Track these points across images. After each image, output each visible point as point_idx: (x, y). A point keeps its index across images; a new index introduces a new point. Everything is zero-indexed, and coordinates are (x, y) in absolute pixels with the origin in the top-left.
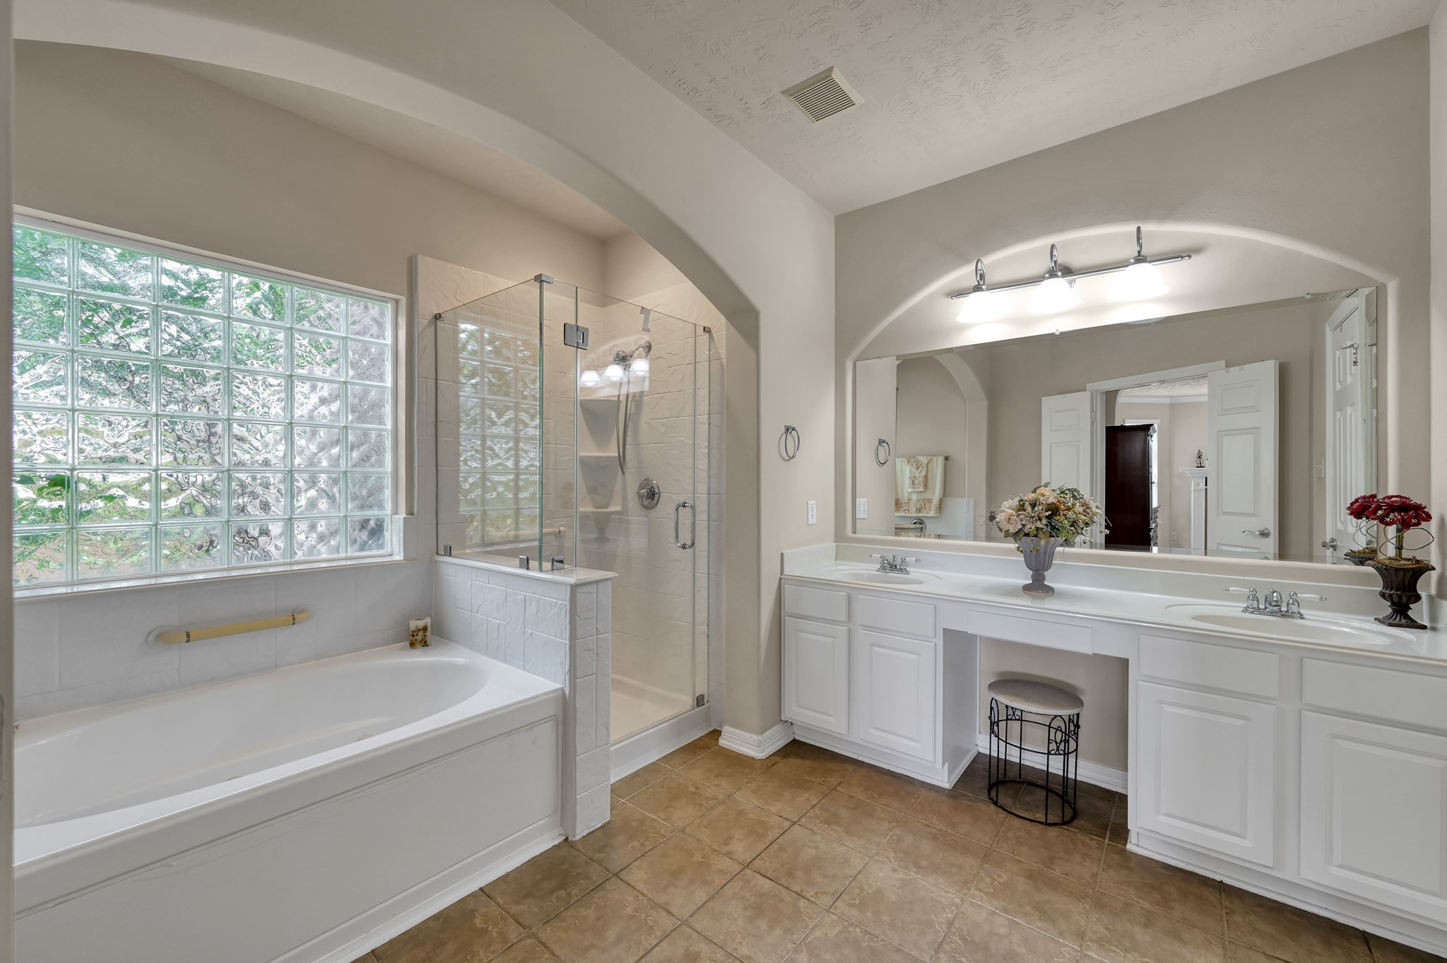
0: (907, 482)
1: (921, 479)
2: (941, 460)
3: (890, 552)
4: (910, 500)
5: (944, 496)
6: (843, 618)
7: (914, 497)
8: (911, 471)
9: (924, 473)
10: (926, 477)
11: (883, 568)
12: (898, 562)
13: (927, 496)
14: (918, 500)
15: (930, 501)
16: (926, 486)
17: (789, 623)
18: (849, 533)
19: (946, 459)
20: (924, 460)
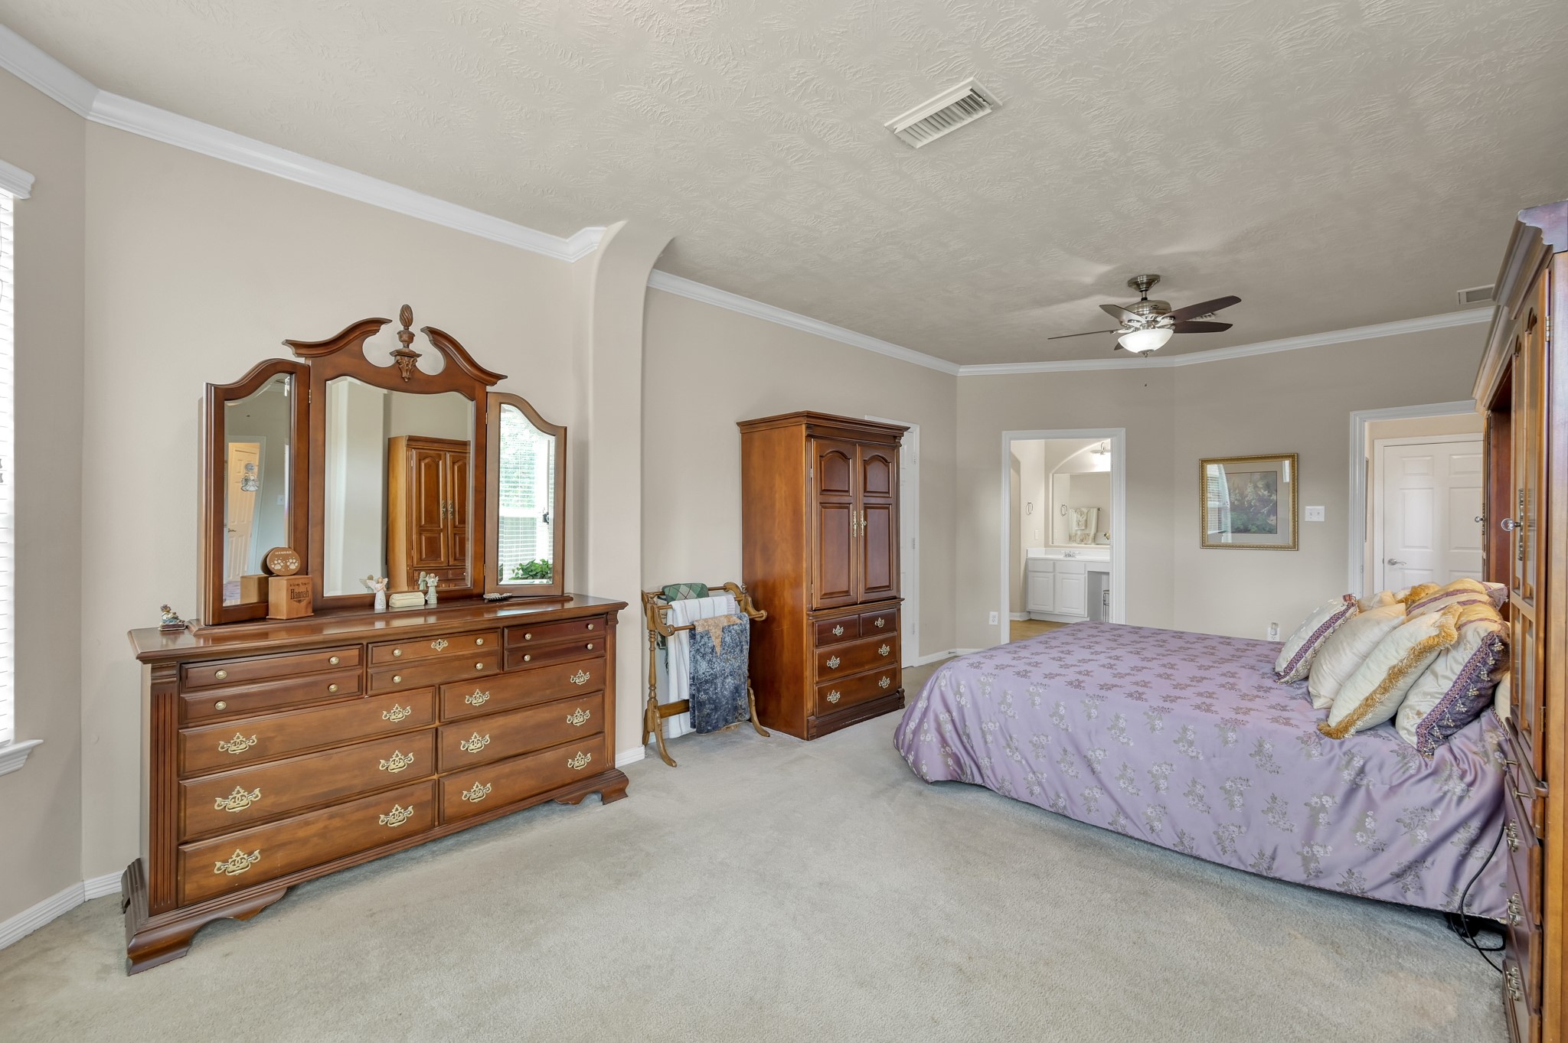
0: (1075, 523)
1: (1083, 522)
2: (1095, 511)
3: (1067, 551)
4: (1076, 534)
5: (1097, 531)
6: (1052, 570)
7: (1079, 533)
8: (1077, 517)
9: (1084, 518)
10: (1086, 521)
11: (1066, 556)
12: (1071, 554)
13: (1087, 532)
14: (1081, 535)
15: (1088, 535)
16: (1086, 526)
17: (1031, 575)
18: (1050, 543)
19: (1099, 509)
20: (1085, 510)
